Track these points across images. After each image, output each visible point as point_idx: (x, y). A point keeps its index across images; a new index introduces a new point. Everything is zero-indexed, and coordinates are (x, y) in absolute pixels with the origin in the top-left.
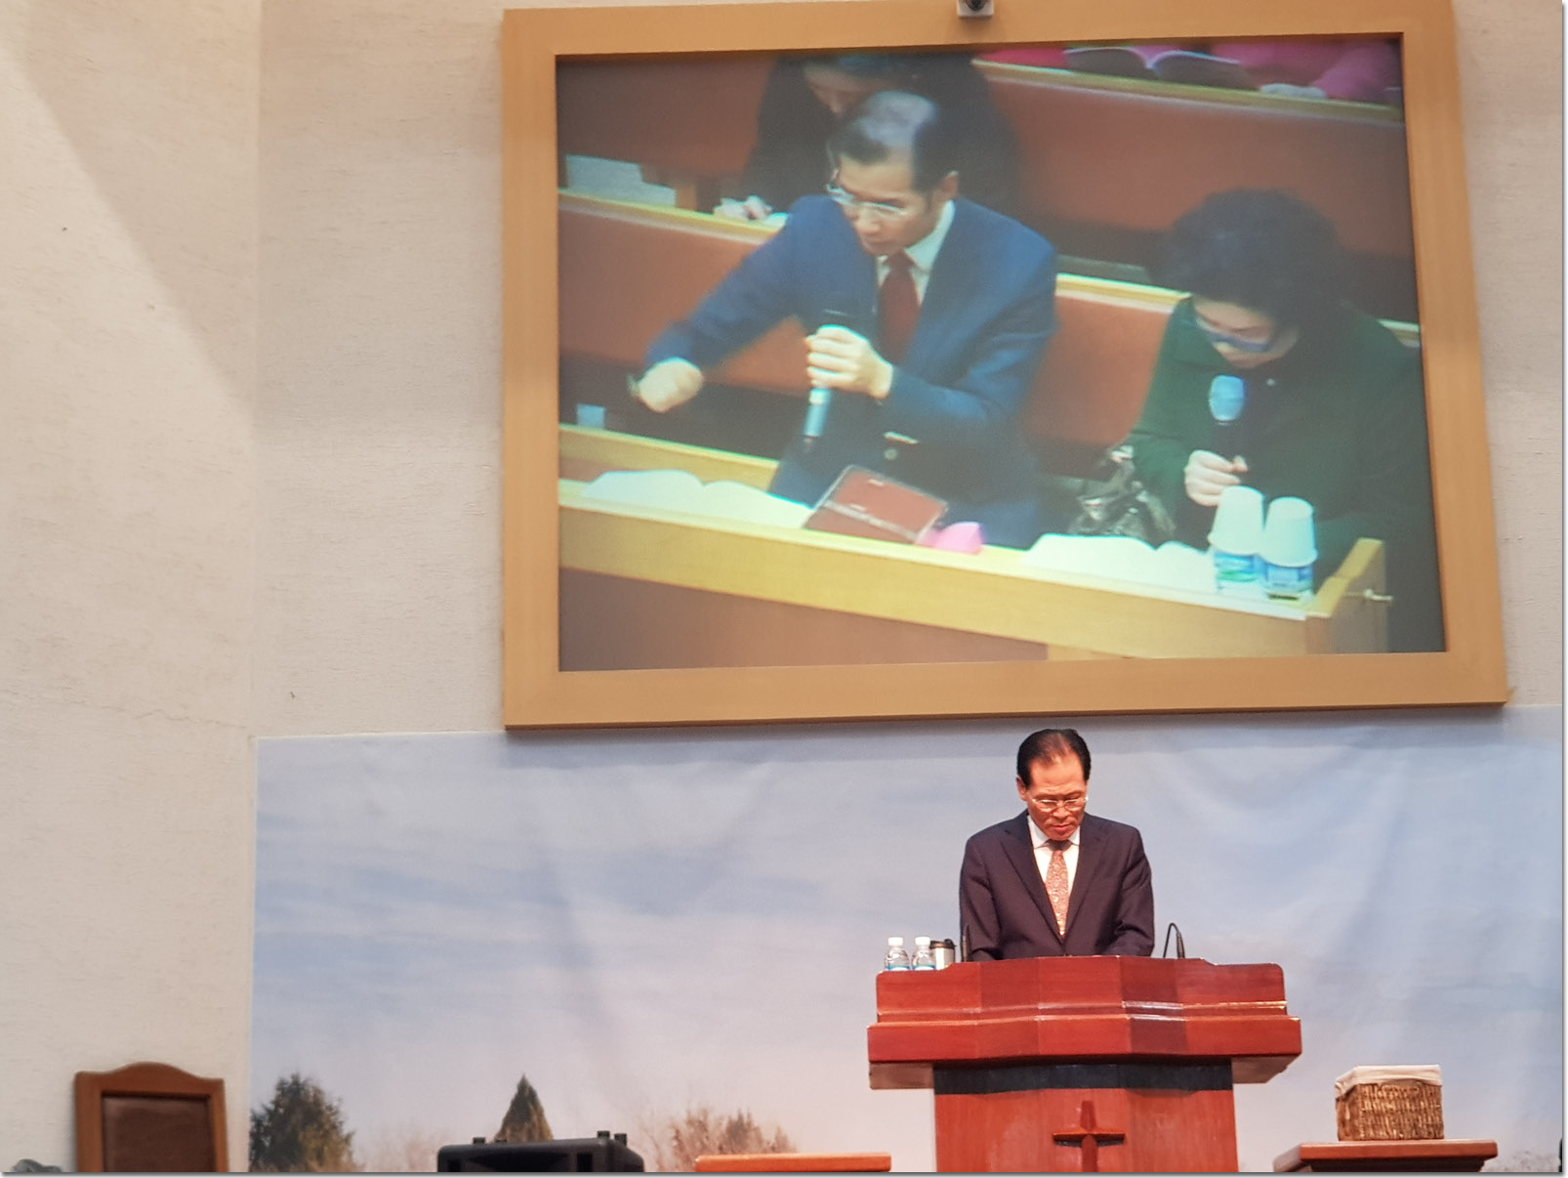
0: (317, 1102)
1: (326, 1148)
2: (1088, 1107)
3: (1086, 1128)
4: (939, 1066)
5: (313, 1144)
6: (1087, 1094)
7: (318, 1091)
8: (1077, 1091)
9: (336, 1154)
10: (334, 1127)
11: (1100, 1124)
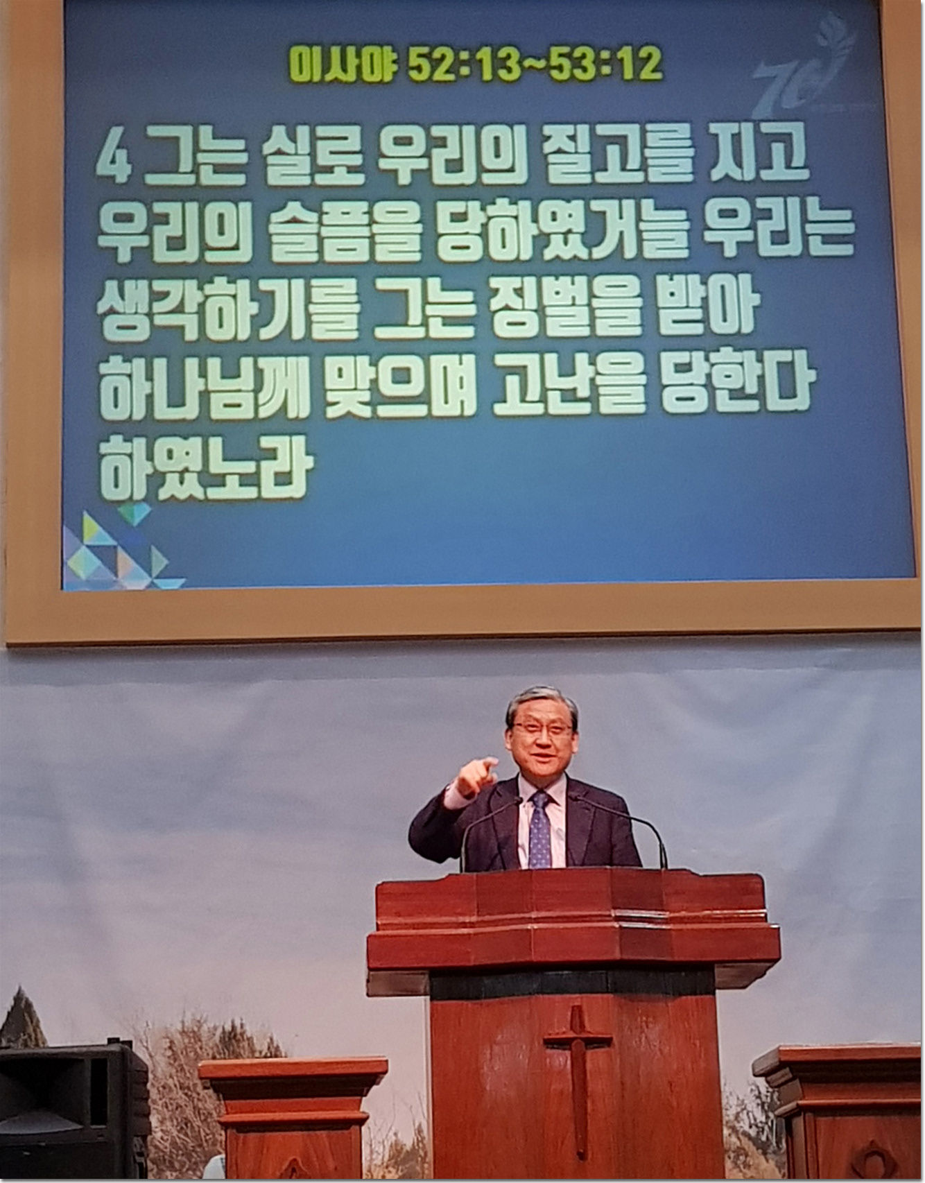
2: (577, 1011)
3: (575, 1032)
4: (434, 973)
6: (576, 999)
8: (568, 996)
11: (588, 1028)
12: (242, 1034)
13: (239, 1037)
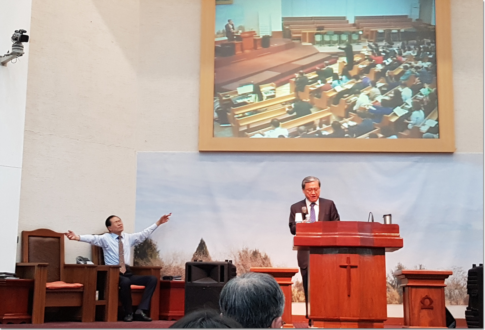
0: (151, 243)
1: (153, 254)
2: (348, 259)
5: (149, 253)
6: (348, 255)
7: (151, 240)
9: (156, 256)
10: (155, 249)
11: (351, 263)
13: (257, 253)
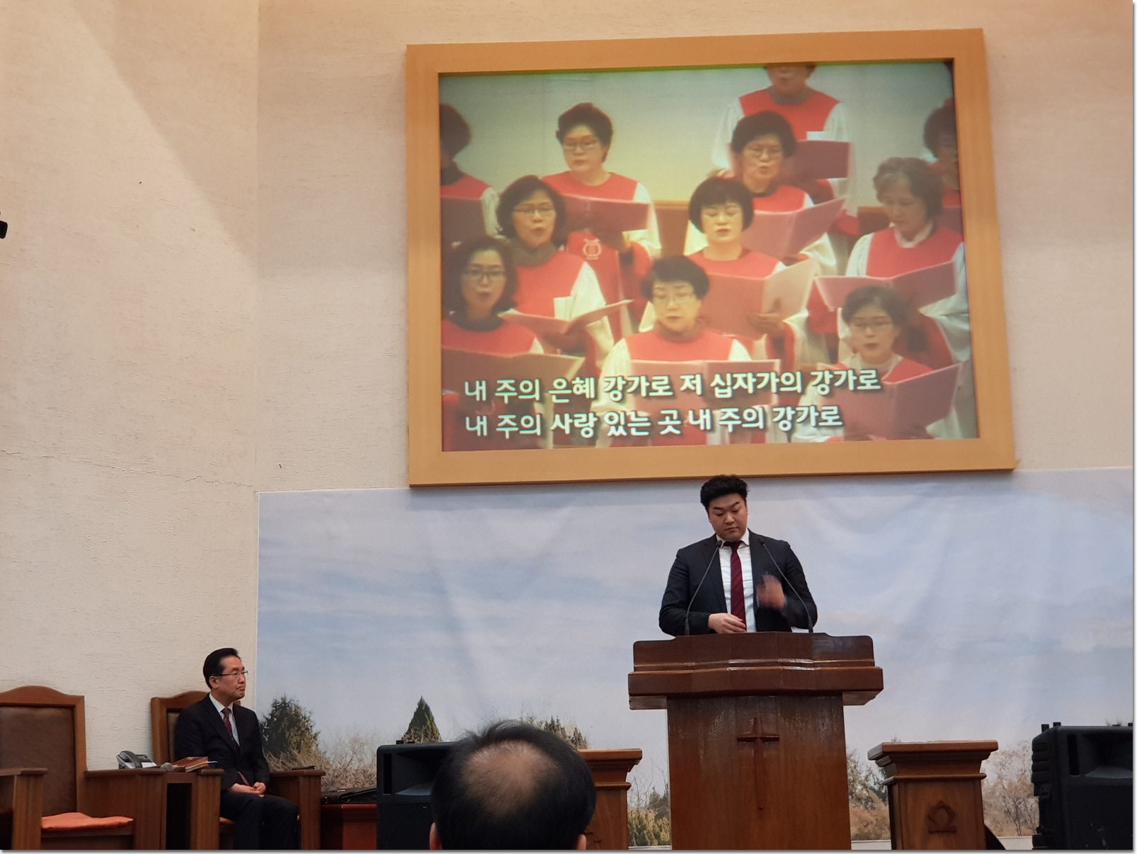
1: (303, 741)
2: (757, 721)
3: (756, 733)
4: (671, 696)
5: (294, 740)
8: (752, 710)
9: (309, 746)
12: (558, 726)
